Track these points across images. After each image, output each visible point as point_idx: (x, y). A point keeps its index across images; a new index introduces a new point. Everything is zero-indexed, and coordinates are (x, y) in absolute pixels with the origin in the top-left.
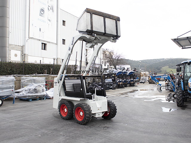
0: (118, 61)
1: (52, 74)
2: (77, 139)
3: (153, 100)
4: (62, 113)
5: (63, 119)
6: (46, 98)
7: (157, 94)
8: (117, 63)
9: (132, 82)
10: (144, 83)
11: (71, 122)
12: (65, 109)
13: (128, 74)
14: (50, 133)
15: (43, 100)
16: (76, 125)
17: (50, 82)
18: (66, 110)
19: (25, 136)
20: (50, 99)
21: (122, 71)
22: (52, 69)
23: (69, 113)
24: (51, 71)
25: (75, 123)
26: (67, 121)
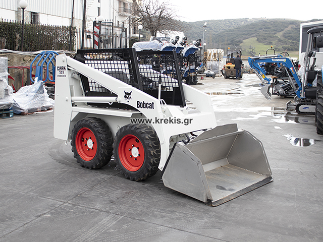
0: (162, 21)
1: (18, 50)
2: (144, 221)
3: (256, 117)
4: (80, 152)
5: (83, 166)
6: (14, 114)
7: (256, 104)
8: (159, 25)
9: (193, 74)
10: (213, 76)
11: (105, 176)
12: (87, 139)
13: (184, 55)
14: (70, 205)
15: (7, 119)
16: (122, 182)
17: (16, 71)
18: (90, 144)
19: (11, 219)
20: (22, 114)
21: (173, 46)
22: (18, 36)
23: (102, 154)
24: (17, 40)
25: (117, 178)
26: (93, 172)
